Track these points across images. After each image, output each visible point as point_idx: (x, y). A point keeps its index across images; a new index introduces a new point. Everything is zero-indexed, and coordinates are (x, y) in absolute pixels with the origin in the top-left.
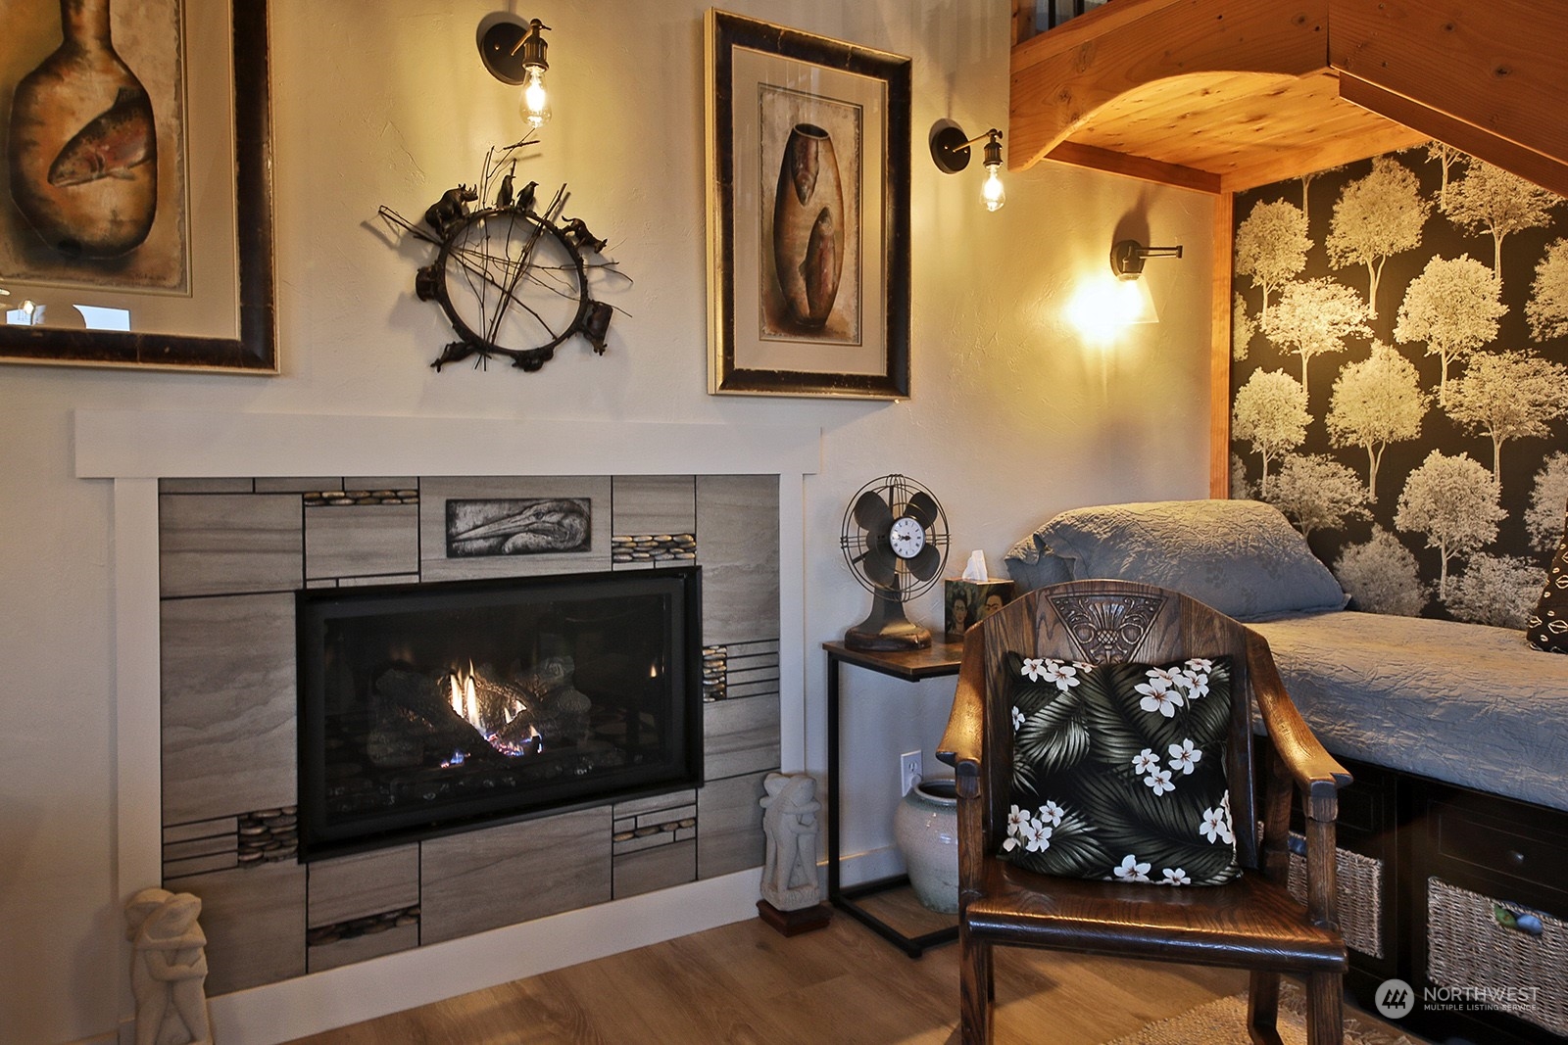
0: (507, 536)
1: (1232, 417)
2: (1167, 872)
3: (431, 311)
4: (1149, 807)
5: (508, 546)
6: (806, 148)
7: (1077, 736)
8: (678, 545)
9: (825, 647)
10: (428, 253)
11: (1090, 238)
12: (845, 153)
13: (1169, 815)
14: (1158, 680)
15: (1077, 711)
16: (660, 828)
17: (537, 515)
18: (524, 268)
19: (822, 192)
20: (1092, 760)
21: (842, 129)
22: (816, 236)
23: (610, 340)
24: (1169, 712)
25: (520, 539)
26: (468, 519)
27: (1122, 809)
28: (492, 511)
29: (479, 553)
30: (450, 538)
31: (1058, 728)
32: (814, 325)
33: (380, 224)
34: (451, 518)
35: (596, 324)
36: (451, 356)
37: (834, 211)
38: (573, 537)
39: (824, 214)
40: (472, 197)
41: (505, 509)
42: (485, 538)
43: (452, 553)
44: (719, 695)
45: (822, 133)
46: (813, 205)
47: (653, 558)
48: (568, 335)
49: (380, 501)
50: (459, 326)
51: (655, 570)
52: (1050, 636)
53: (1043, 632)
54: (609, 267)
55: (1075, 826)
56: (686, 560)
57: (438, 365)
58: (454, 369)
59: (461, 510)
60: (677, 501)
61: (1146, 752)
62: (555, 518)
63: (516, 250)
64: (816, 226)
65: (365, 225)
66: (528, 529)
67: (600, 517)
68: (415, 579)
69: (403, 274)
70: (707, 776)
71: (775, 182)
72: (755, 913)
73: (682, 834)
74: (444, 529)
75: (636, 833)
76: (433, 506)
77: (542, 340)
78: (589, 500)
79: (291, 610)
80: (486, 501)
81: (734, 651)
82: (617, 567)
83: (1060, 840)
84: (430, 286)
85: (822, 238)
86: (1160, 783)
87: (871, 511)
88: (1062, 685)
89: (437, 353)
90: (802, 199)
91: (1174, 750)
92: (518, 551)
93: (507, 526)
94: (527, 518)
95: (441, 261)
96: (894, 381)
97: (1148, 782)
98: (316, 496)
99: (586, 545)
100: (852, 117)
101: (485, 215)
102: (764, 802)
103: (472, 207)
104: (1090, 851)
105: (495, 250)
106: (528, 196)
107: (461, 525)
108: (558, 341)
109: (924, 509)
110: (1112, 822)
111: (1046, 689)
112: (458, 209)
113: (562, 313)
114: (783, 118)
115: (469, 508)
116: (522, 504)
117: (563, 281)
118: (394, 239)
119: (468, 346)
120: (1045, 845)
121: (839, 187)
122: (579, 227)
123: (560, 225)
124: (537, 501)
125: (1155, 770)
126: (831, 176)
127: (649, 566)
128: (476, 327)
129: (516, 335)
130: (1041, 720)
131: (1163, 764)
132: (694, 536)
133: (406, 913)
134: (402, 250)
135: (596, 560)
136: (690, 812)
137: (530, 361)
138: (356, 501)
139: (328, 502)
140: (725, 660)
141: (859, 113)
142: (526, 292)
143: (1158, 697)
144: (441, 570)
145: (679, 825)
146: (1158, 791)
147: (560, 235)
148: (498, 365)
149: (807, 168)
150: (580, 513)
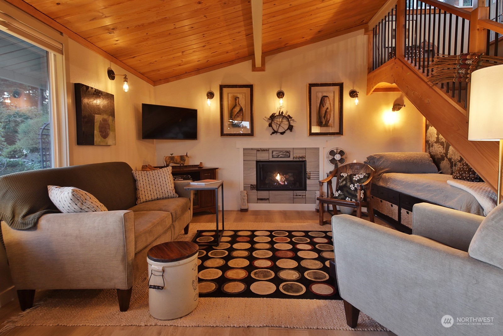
0: (279, 155)
1: (426, 136)
2: (352, 200)
3: (271, 128)
4: (351, 191)
5: (279, 157)
6: (324, 99)
7: (344, 182)
8: (303, 157)
9: (327, 173)
10: (270, 121)
11: (387, 104)
12: (331, 99)
13: (353, 192)
14: (357, 176)
15: (345, 179)
16: (300, 195)
17: (283, 153)
18: (282, 121)
19: (327, 105)
20: (345, 186)
21: (331, 95)
22: (326, 112)
23: (293, 130)
24: (356, 180)
25: (281, 156)
26: (274, 153)
27: (347, 192)
28: (277, 152)
29: (276, 157)
30: (272, 155)
31: (343, 181)
32: (326, 125)
33: (265, 118)
34: (272, 153)
35: (291, 128)
36: (273, 133)
37: (329, 108)
38: (288, 156)
39: (327, 108)
40: (275, 114)
41: (279, 152)
42: (277, 155)
43: (273, 157)
44: (309, 178)
45: (327, 96)
46: (325, 107)
47: (299, 159)
48: (287, 129)
49: (265, 151)
50: (274, 130)
51: (299, 161)
52: (348, 170)
53: (347, 170)
54: (293, 120)
55: (341, 193)
56: (304, 159)
57: (271, 134)
58: (273, 135)
59: (274, 152)
60: (304, 151)
61: (352, 185)
62: (285, 153)
63: (281, 120)
64: (326, 110)
65: (263, 119)
66: (282, 154)
67: (291, 153)
68: (268, 160)
69: (267, 124)
70: (307, 190)
71: (319, 105)
72: (315, 210)
73: (303, 197)
74: (271, 154)
75: (296, 195)
76: (271, 151)
77: (284, 131)
78: (290, 151)
79: (255, 163)
80: (277, 151)
81: (311, 173)
82: (294, 160)
83: (339, 195)
84: (270, 125)
85: (327, 112)
86: (353, 188)
87: (332, 153)
88: (345, 176)
89: (271, 133)
90: (323, 107)
91: (356, 184)
92: (280, 157)
93: (279, 154)
94: (282, 153)
95: (271, 122)
96: (340, 133)
97: (351, 188)
98: (258, 150)
99: (289, 157)
100: (333, 93)
101: (277, 116)
102: (316, 194)
103: (276, 115)
104: (343, 196)
105: (278, 120)
106: (282, 113)
107: (274, 154)
108: (286, 131)
109: (342, 153)
110: (346, 193)
111: (343, 176)
112: (273, 116)
113: (286, 127)
114: (320, 96)
115: (275, 152)
116: (281, 151)
117: (287, 123)
118: (266, 120)
119: (275, 132)
120: (337, 196)
121: (330, 104)
122: (289, 116)
123: (286, 116)
124: (283, 151)
125: (352, 187)
126: (329, 103)
127: (299, 160)
128: (276, 130)
129: (281, 130)
130: (341, 181)
131: (354, 186)
132: (305, 156)
133: (268, 199)
134: (267, 121)
135: (291, 159)
136: (305, 194)
137: (282, 133)
138: (262, 151)
139: (259, 151)
140: (310, 174)
141: (334, 92)
142: (282, 125)
143: (356, 178)
144: (271, 159)
145: (303, 195)
146: (352, 190)
147: (286, 117)
148: (278, 134)
149: (324, 102)
150: (288, 153)
